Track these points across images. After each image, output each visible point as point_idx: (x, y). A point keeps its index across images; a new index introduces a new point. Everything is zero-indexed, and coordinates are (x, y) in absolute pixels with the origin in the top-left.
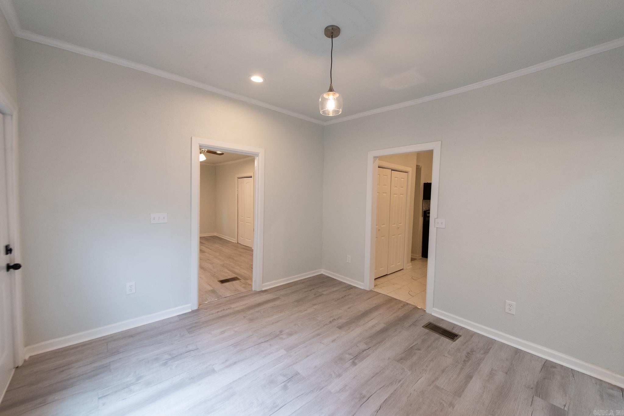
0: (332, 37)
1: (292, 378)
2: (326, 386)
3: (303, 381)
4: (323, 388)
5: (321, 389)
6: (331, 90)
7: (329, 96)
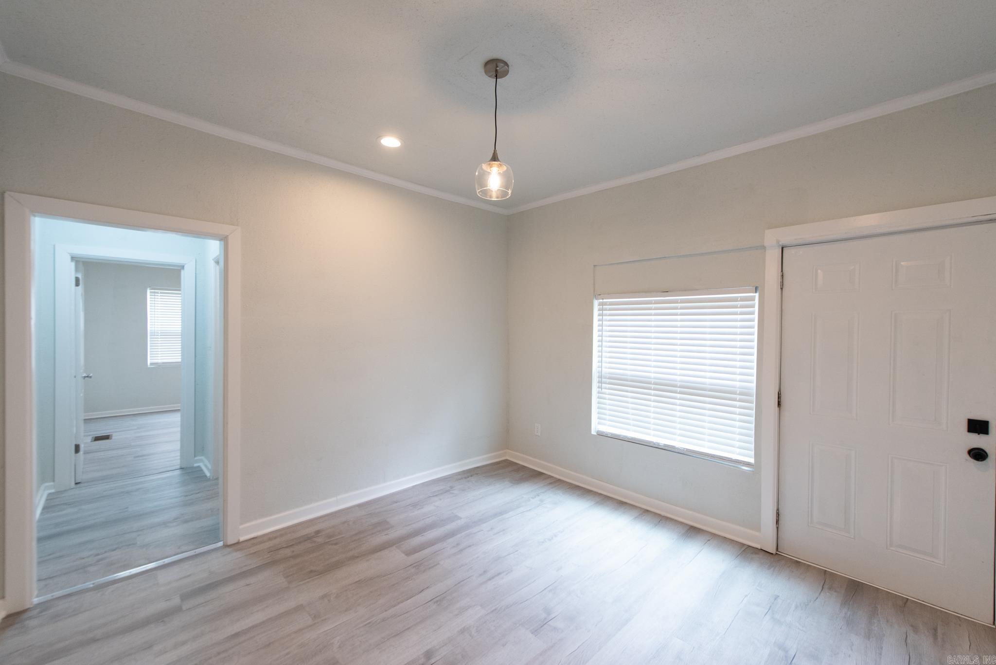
0: (496, 76)
1: (542, 625)
2: (488, 614)
3: (523, 620)
4: (493, 611)
5: (495, 609)
6: (495, 158)
7: (491, 169)
